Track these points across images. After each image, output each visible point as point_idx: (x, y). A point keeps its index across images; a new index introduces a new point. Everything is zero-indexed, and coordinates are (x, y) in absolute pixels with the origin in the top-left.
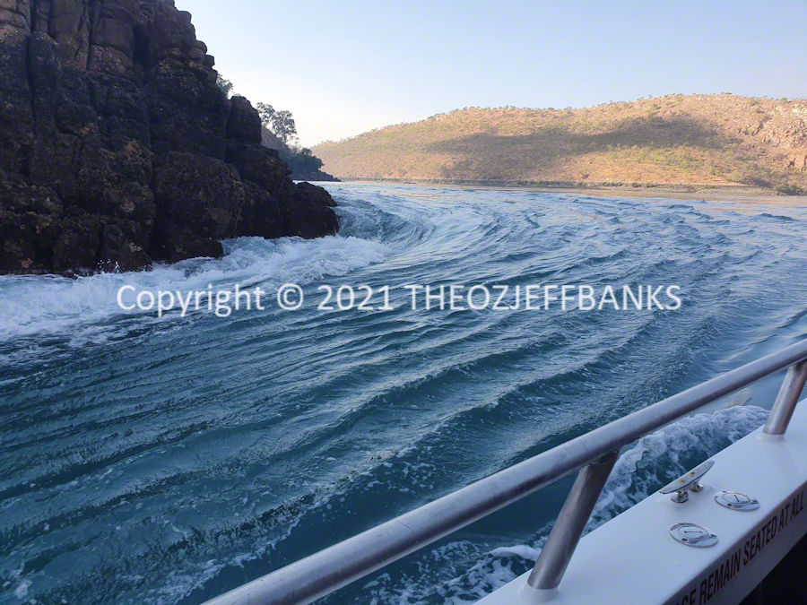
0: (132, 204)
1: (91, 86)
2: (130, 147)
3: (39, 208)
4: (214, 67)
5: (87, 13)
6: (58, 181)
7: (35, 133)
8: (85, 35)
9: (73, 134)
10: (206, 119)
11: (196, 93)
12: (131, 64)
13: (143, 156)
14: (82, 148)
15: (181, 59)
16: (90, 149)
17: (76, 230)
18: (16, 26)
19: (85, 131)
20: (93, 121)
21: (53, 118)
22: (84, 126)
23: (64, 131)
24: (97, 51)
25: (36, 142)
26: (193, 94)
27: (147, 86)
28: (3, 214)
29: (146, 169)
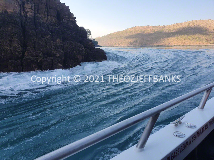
1: (48, 26)
2: (58, 41)
3: (39, 56)
4: (76, 20)
5: (46, 8)
6: (42, 49)
7: (36, 38)
8: (46, 13)
9: (45, 38)
10: (75, 33)
12: (56, 20)
13: (61, 43)
14: (47, 41)
15: (68, 18)
16: (49, 41)
17: (47, 61)
18: (31, 13)
19: (47, 37)
20: (49, 34)
21: (40, 34)
23: (43, 37)
24: (49, 17)
25: (37, 40)
26: (71, 27)
27: (60, 25)
28: (31, 58)
29: (61, 46)
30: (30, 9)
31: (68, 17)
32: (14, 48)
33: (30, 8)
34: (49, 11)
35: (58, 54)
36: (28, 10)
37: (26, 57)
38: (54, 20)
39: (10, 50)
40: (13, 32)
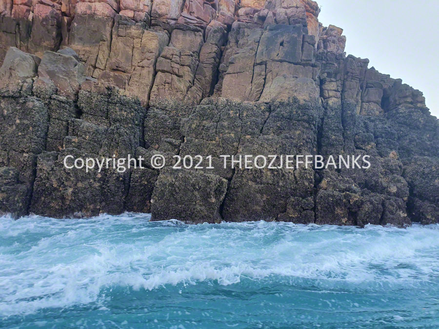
0: (395, 188)
2: (391, 155)
3: (351, 190)
8: (359, 98)
9: (362, 149)
12: (381, 110)
13: (398, 159)
15: (412, 103)
16: (372, 157)
18: (337, 98)
20: (372, 141)
21: (353, 141)
22: (368, 144)
23: (358, 148)
28: (336, 193)
29: (400, 167)
30: (334, 92)
31: (411, 100)
32: (302, 171)
33: (333, 90)
34: (366, 92)
35: (392, 186)
36: (331, 94)
37: (325, 192)
38: (377, 110)
39: (293, 176)
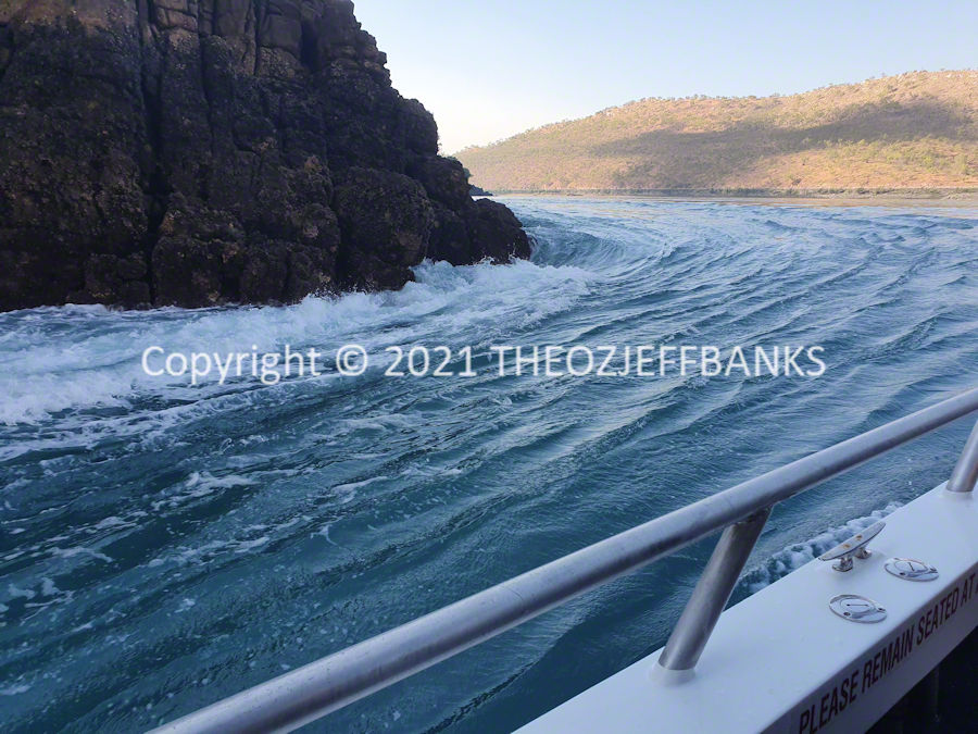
0: (315, 228)
1: (262, 94)
2: (309, 164)
3: (224, 235)
4: (386, 66)
5: (252, 11)
6: (238, 204)
7: (212, 152)
9: (251, 150)
10: (384, 127)
11: (373, 98)
12: (299, 67)
13: (323, 173)
14: (261, 166)
15: (354, 58)
16: (270, 167)
17: (263, 258)
18: (189, 30)
19: (263, 147)
20: (270, 134)
21: (230, 133)
22: (262, 140)
23: (242, 148)
24: (265, 53)
25: (215, 161)
26: (370, 100)
27: (318, 91)
28: (191, 242)
30: (181, 14)
31: (354, 51)
32: (114, 196)
33: (179, 11)
34: (266, 24)
35: (310, 225)
37: (169, 240)
38: (291, 67)
39: (92, 208)
40: (108, 122)
